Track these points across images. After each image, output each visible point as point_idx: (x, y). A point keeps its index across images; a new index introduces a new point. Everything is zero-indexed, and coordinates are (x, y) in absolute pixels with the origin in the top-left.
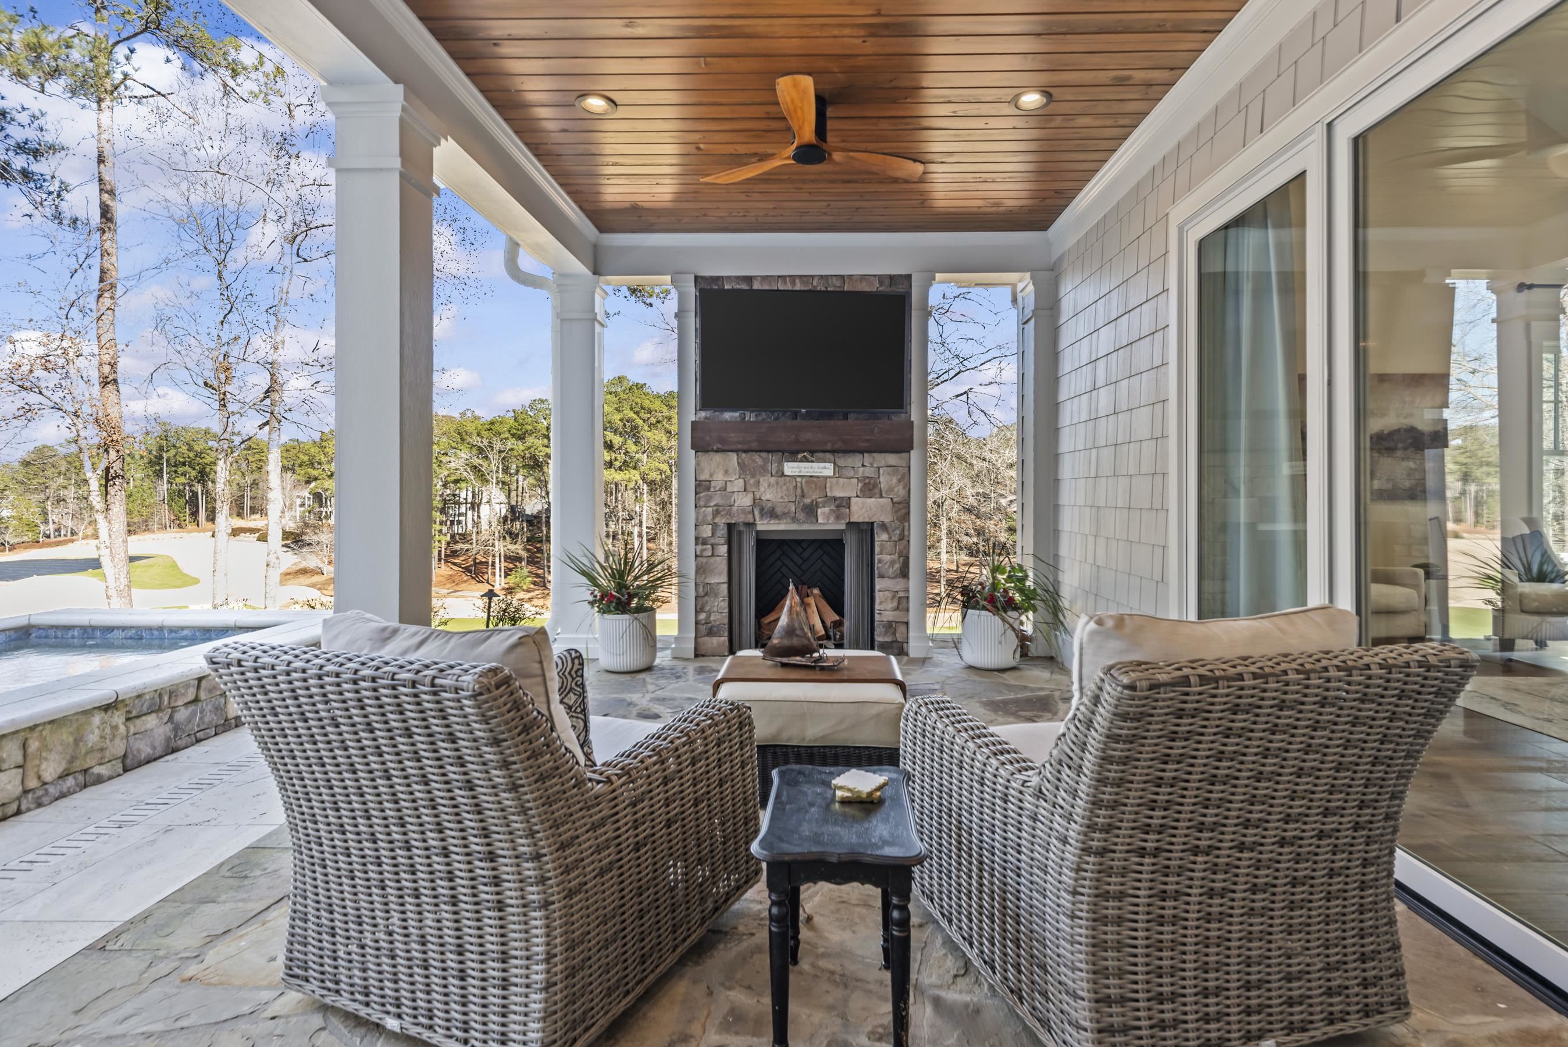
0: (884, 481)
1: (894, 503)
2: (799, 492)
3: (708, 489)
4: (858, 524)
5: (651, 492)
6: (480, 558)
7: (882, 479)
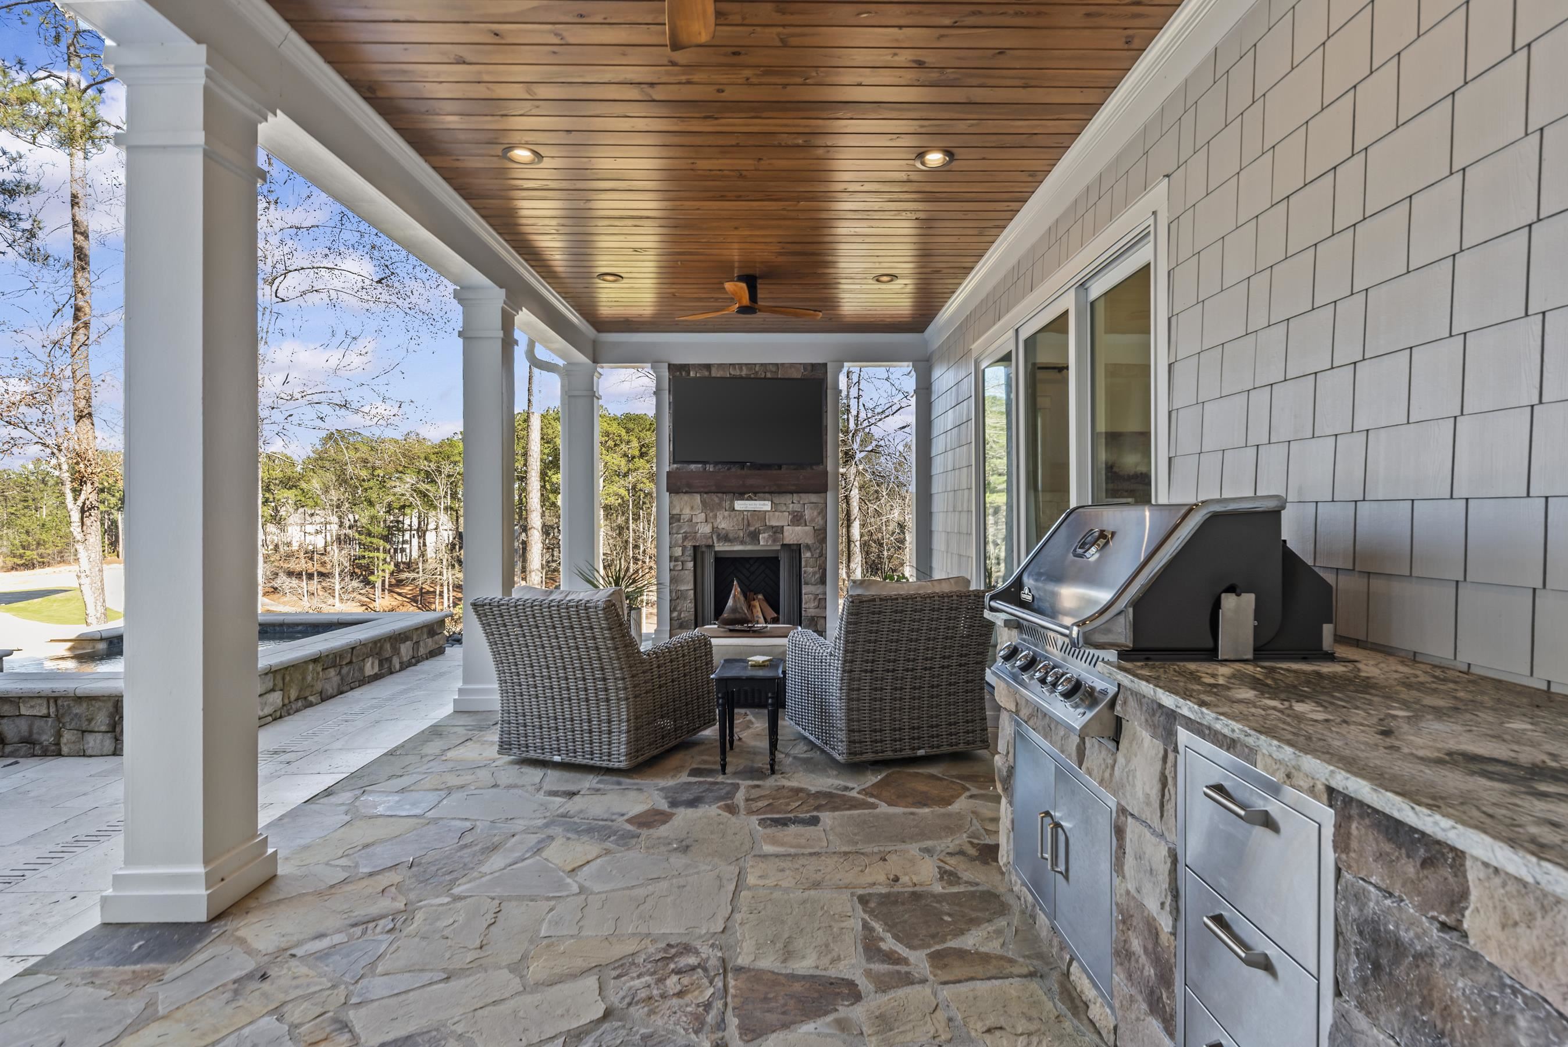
0: (808, 514)
1: (815, 530)
2: (746, 522)
3: (679, 520)
4: (789, 545)
5: (607, 516)
6: (427, 587)
7: (806, 512)
